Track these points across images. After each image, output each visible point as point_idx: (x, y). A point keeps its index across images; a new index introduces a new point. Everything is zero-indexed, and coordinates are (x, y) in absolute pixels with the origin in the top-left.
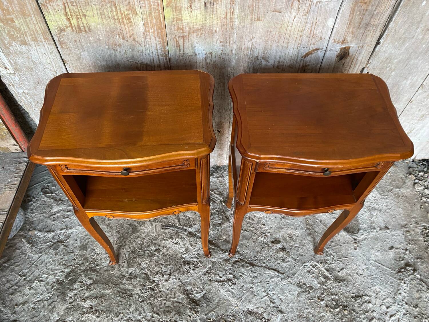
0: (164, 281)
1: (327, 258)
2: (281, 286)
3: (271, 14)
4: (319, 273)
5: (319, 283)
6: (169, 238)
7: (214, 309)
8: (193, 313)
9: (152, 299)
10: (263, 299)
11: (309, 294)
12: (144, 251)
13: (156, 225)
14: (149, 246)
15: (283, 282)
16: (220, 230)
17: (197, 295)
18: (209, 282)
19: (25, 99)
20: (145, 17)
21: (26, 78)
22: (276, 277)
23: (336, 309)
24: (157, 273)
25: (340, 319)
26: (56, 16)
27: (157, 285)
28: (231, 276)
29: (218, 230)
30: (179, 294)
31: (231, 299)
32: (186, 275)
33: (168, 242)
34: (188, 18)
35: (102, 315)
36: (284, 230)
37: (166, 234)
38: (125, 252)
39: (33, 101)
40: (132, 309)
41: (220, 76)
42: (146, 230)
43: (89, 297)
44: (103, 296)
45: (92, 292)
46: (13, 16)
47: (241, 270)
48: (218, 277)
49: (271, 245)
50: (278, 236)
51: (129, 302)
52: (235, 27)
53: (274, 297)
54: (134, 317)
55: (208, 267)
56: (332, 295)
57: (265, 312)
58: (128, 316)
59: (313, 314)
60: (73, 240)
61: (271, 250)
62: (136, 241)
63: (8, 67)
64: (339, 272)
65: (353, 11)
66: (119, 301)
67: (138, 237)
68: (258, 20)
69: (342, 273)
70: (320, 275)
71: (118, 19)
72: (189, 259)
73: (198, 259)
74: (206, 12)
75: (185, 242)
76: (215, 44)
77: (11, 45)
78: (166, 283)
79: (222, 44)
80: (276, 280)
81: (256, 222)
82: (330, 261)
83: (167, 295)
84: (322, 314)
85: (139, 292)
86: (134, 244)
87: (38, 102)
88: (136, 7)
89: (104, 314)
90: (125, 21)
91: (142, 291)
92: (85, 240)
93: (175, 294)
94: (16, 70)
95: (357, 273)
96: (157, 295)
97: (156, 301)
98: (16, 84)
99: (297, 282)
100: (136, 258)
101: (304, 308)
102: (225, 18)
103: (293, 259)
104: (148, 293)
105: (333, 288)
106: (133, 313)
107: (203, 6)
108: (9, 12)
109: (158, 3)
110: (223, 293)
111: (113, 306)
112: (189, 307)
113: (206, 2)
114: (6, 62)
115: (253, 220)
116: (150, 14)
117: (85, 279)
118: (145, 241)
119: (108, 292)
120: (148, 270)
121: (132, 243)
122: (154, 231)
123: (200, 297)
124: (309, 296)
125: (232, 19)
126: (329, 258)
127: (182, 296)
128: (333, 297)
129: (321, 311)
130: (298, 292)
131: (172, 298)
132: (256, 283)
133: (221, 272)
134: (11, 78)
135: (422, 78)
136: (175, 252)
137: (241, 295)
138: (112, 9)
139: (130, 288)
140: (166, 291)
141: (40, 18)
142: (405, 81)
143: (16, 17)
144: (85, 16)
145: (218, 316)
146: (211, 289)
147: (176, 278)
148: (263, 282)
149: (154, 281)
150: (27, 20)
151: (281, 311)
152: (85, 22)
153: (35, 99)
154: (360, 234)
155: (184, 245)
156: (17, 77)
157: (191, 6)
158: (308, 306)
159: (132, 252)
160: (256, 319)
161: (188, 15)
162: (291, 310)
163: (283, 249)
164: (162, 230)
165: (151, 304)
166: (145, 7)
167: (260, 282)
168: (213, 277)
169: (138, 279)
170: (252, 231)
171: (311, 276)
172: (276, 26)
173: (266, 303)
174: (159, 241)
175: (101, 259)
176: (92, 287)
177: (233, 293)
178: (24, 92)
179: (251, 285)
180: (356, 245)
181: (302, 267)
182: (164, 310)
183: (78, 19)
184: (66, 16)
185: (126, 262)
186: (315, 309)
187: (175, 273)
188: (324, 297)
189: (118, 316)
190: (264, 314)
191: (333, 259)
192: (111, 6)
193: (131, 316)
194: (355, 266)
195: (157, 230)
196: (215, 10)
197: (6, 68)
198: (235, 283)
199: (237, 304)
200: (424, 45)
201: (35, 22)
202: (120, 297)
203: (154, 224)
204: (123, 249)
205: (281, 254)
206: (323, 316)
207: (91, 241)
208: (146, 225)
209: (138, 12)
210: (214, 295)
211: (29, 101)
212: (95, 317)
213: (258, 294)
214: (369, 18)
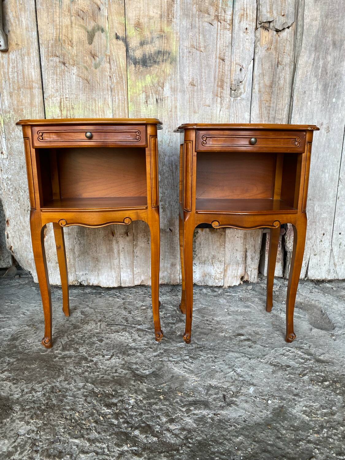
0: (104, 360)
1: (302, 345)
2: (249, 364)
3: (203, 108)
4: (296, 356)
5: (297, 363)
6: (115, 332)
7: (166, 382)
8: (138, 384)
9: (87, 373)
10: (228, 375)
11: (286, 370)
12: (84, 341)
13: (101, 324)
14: (90, 338)
15: (252, 361)
16: (174, 328)
17: (144, 372)
18: (160, 363)
19: (5, 185)
20: (115, 109)
21: (15, 162)
22: (242, 357)
23: (324, 383)
24: (97, 355)
25: (332, 391)
26: (53, 108)
27: (96, 364)
28: (188, 357)
29: (172, 327)
30: (122, 370)
31: (187, 375)
32: (132, 357)
33: (112, 335)
34: (145, 111)
35: (21, 382)
36: (248, 327)
37: (111, 329)
38: (62, 341)
39: (12, 188)
40: (60, 379)
41: (169, 163)
42: (89, 328)
43: (8, 370)
44: (26, 369)
45: (12, 367)
46: (24, 107)
47: (199, 353)
48: (171, 359)
49: (233, 337)
50: (241, 332)
51: (57, 374)
52: (178, 118)
53: (242, 373)
54: (61, 386)
55: (159, 352)
56: (316, 372)
57: (232, 385)
58: (53, 384)
59: (296, 387)
60: (4, 336)
61: (234, 340)
62: (76, 334)
63: (4, 152)
64: (319, 356)
65: (260, 107)
66: (45, 373)
67: (80, 332)
68: (195, 112)
69: (324, 357)
70: (296, 357)
71: (96, 112)
72: (137, 347)
73: (147, 345)
74: (158, 106)
75: (133, 335)
76: (164, 132)
77: (13, 130)
78: (106, 362)
79: (169, 133)
80: (243, 360)
81: (215, 323)
82: (307, 348)
83: (106, 371)
84: (307, 387)
85: (72, 368)
86: (73, 336)
87: (15, 189)
88: (110, 102)
89: (23, 382)
90: (100, 113)
91: (76, 367)
92: (18, 335)
93: (116, 370)
94: (10, 154)
95: (342, 357)
96: (94, 371)
97: (92, 374)
98: (4, 169)
99: (269, 362)
100: (74, 344)
101: (283, 382)
102: (171, 111)
103: (261, 346)
104: (82, 369)
105: (316, 367)
106: (60, 382)
107: (155, 102)
108: (22, 104)
109: (124, 98)
110: (177, 370)
111: (37, 377)
112: (134, 378)
113: (157, 98)
114: (5, 147)
115: (211, 322)
116: (119, 106)
117: (8, 359)
118: (86, 335)
119: (34, 366)
120: (86, 353)
121: (72, 335)
122: (99, 328)
123: (148, 373)
124: (287, 373)
125: (176, 112)
126: (305, 346)
127: (125, 372)
128: (317, 374)
129: (305, 385)
130: (272, 370)
131: (113, 373)
132: (218, 362)
133: (175, 355)
134: (3, 162)
135: (337, 172)
136: (120, 342)
137: (200, 372)
138: (93, 104)
139: (61, 365)
140: (105, 368)
141: (41, 109)
142: (323, 175)
143: (25, 108)
144: (73, 108)
145: (171, 388)
146: (162, 368)
147: (119, 359)
148: (227, 361)
149: (93, 361)
150: (33, 110)
151: (253, 384)
152: (72, 113)
153: (15, 185)
154: (337, 330)
155: (131, 336)
156: (8, 162)
157: (147, 102)
158: (288, 380)
159: (70, 341)
160: (220, 392)
161: (145, 108)
162: (266, 384)
163: (248, 340)
164: (107, 327)
165: (85, 377)
166: (115, 101)
167: (223, 361)
168: (165, 359)
169: (73, 359)
170: (211, 330)
171: (286, 357)
172: (208, 117)
173: (233, 378)
174: (103, 335)
175: (31, 346)
176: (15, 363)
177: (190, 370)
178: (7, 178)
179: (213, 364)
180: (334, 337)
181: (273, 351)
182: (101, 382)
183: (67, 110)
184: (60, 108)
185: (61, 347)
186: (297, 383)
187: (118, 355)
188: (306, 373)
189: (40, 383)
190: (232, 387)
191: (310, 347)
192: (92, 101)
193: (58, 384)
194: (338, 352)
195: (102, 327)
196: (163, 105)
197: (2, 153)
198: (193, 363)
199: (196, 379)
200: (324, 139)
201: (37, 112)
202: (48, 370)
203: (99, 324)
204: (60, 339)
205: (247, 343)
206: (309, 389)
207: (25, 335)
208: (90, 324)
209: (110, 106)
210: (166, 372)
211: (9, 187)
212: (11, 384)
213: (222, 371)
214: (273, 113)
